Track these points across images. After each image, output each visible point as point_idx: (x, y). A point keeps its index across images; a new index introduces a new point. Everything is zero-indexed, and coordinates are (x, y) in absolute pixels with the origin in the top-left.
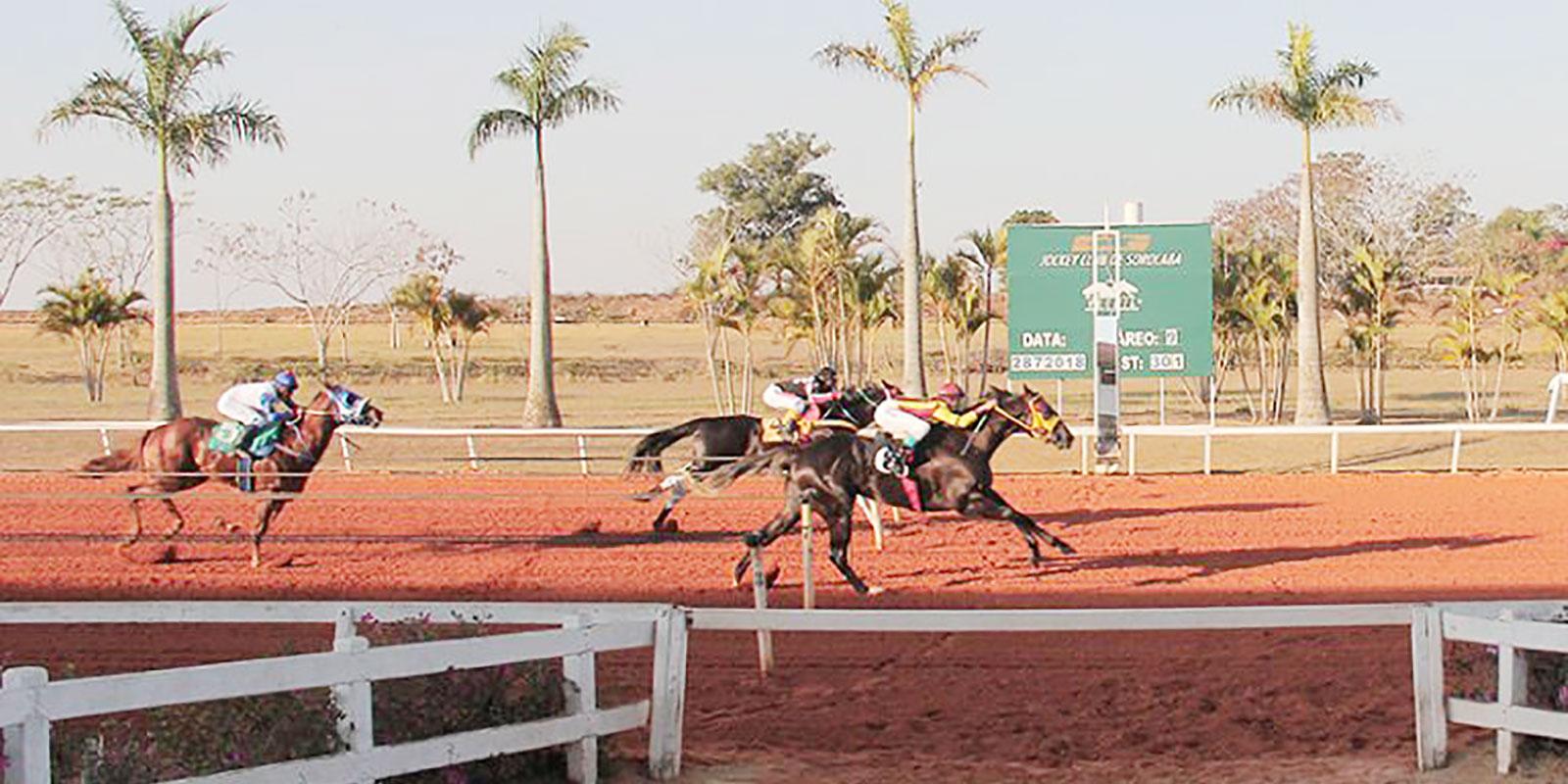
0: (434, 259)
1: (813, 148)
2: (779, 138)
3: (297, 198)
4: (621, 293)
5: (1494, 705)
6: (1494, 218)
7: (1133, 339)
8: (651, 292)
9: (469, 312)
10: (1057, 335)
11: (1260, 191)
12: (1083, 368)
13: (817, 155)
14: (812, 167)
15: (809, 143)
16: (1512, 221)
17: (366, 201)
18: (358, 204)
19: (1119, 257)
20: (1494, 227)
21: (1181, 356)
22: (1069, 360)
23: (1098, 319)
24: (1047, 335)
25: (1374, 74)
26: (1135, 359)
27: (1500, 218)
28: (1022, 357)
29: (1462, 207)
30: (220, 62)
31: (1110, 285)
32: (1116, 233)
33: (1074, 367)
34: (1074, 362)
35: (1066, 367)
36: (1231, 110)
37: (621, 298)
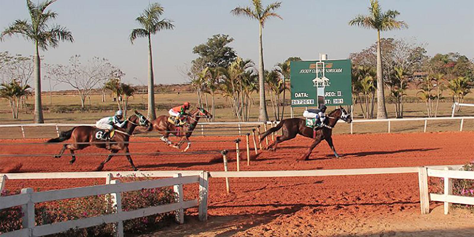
0: (116, 74)
1: (228, 39)
2: (217, 37)
3: (75, 57)
4: (170, 84)
5: (443, 195)
6: (433, 57)
7: (328, 94)
8: (179, 84)
9: (128, 90)
10: (305, 94)
11: (363, 50)
12: (313, 103)
13: (229, 42)
14: (228, 45)
15: (226, 38)
16: (438, 58)
17: (96, 57)
18: (93, 58)
19: (324, 70)
20: (433, 60)
21: (342, 99)
22: (309, 101)
23: (318, 88)
24: (302, 94)
25: (399, 14)
26: (329, 100)
27: (435, 57)
28: (295, 100)
29: (424, 54)
30: (54, 17)
31: (321, 78)
32: (323, 62)
33: (311, 103)
34: (310, 102)
35: (308, 103)
36: (355, 26)
37: (170, 86)
